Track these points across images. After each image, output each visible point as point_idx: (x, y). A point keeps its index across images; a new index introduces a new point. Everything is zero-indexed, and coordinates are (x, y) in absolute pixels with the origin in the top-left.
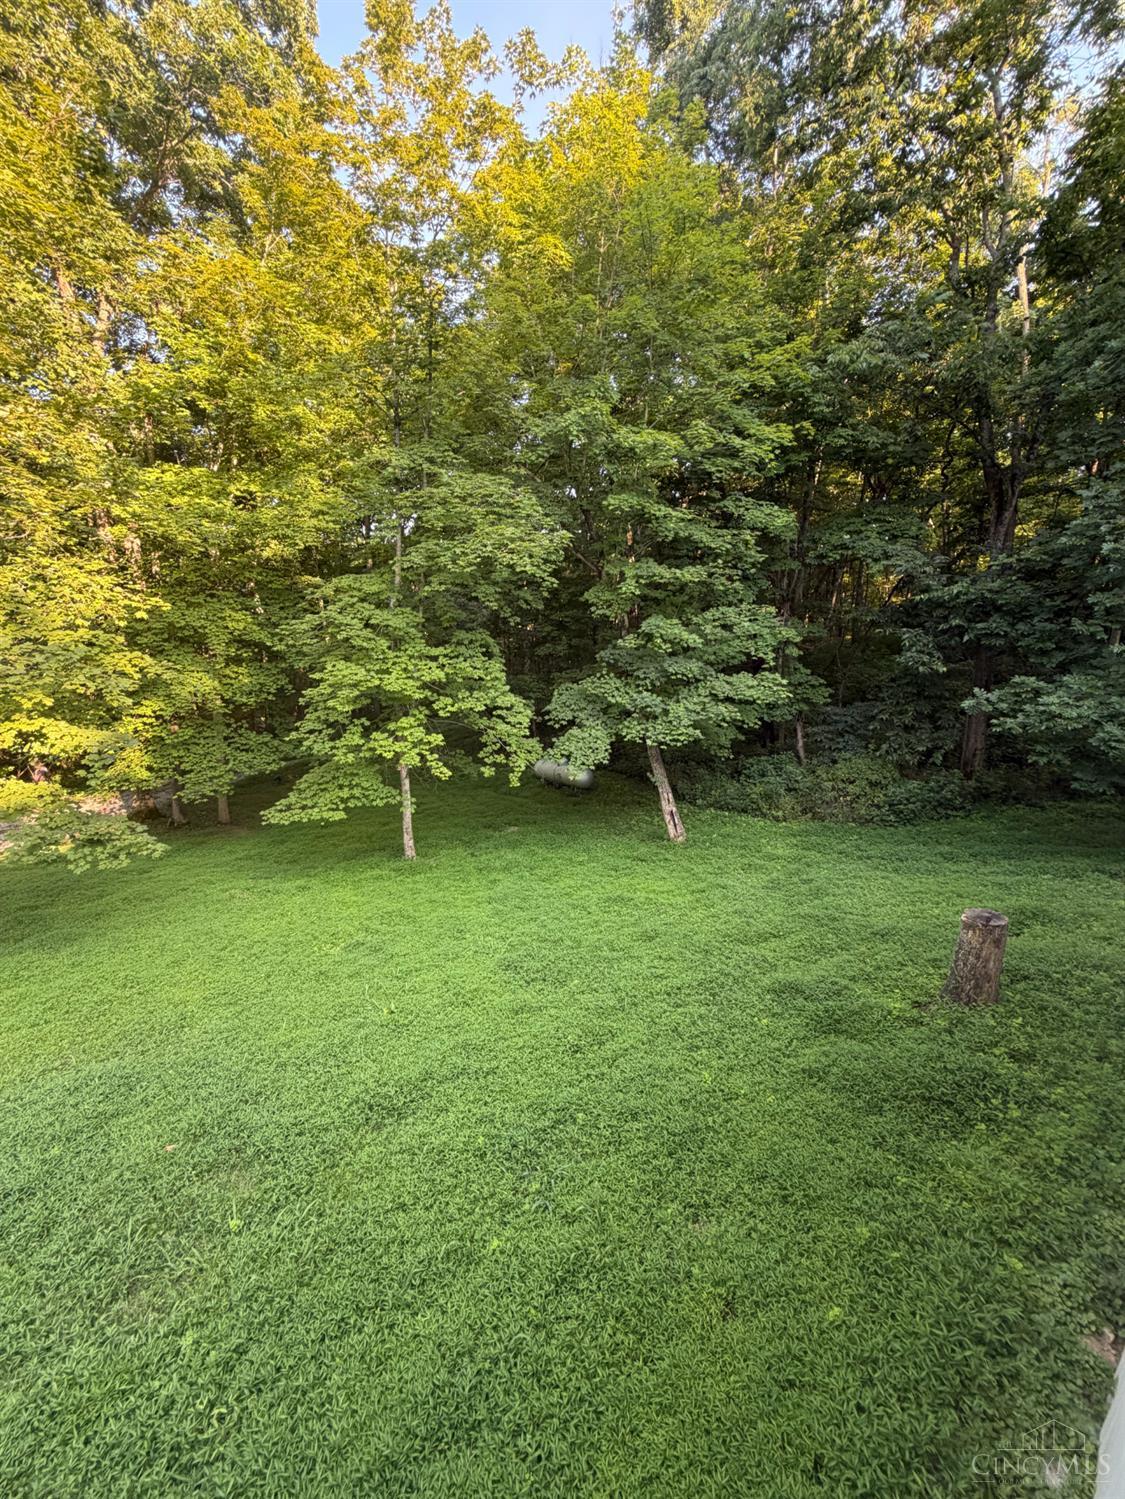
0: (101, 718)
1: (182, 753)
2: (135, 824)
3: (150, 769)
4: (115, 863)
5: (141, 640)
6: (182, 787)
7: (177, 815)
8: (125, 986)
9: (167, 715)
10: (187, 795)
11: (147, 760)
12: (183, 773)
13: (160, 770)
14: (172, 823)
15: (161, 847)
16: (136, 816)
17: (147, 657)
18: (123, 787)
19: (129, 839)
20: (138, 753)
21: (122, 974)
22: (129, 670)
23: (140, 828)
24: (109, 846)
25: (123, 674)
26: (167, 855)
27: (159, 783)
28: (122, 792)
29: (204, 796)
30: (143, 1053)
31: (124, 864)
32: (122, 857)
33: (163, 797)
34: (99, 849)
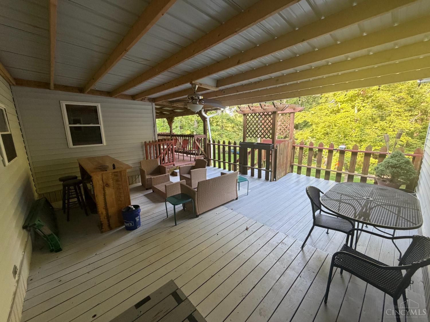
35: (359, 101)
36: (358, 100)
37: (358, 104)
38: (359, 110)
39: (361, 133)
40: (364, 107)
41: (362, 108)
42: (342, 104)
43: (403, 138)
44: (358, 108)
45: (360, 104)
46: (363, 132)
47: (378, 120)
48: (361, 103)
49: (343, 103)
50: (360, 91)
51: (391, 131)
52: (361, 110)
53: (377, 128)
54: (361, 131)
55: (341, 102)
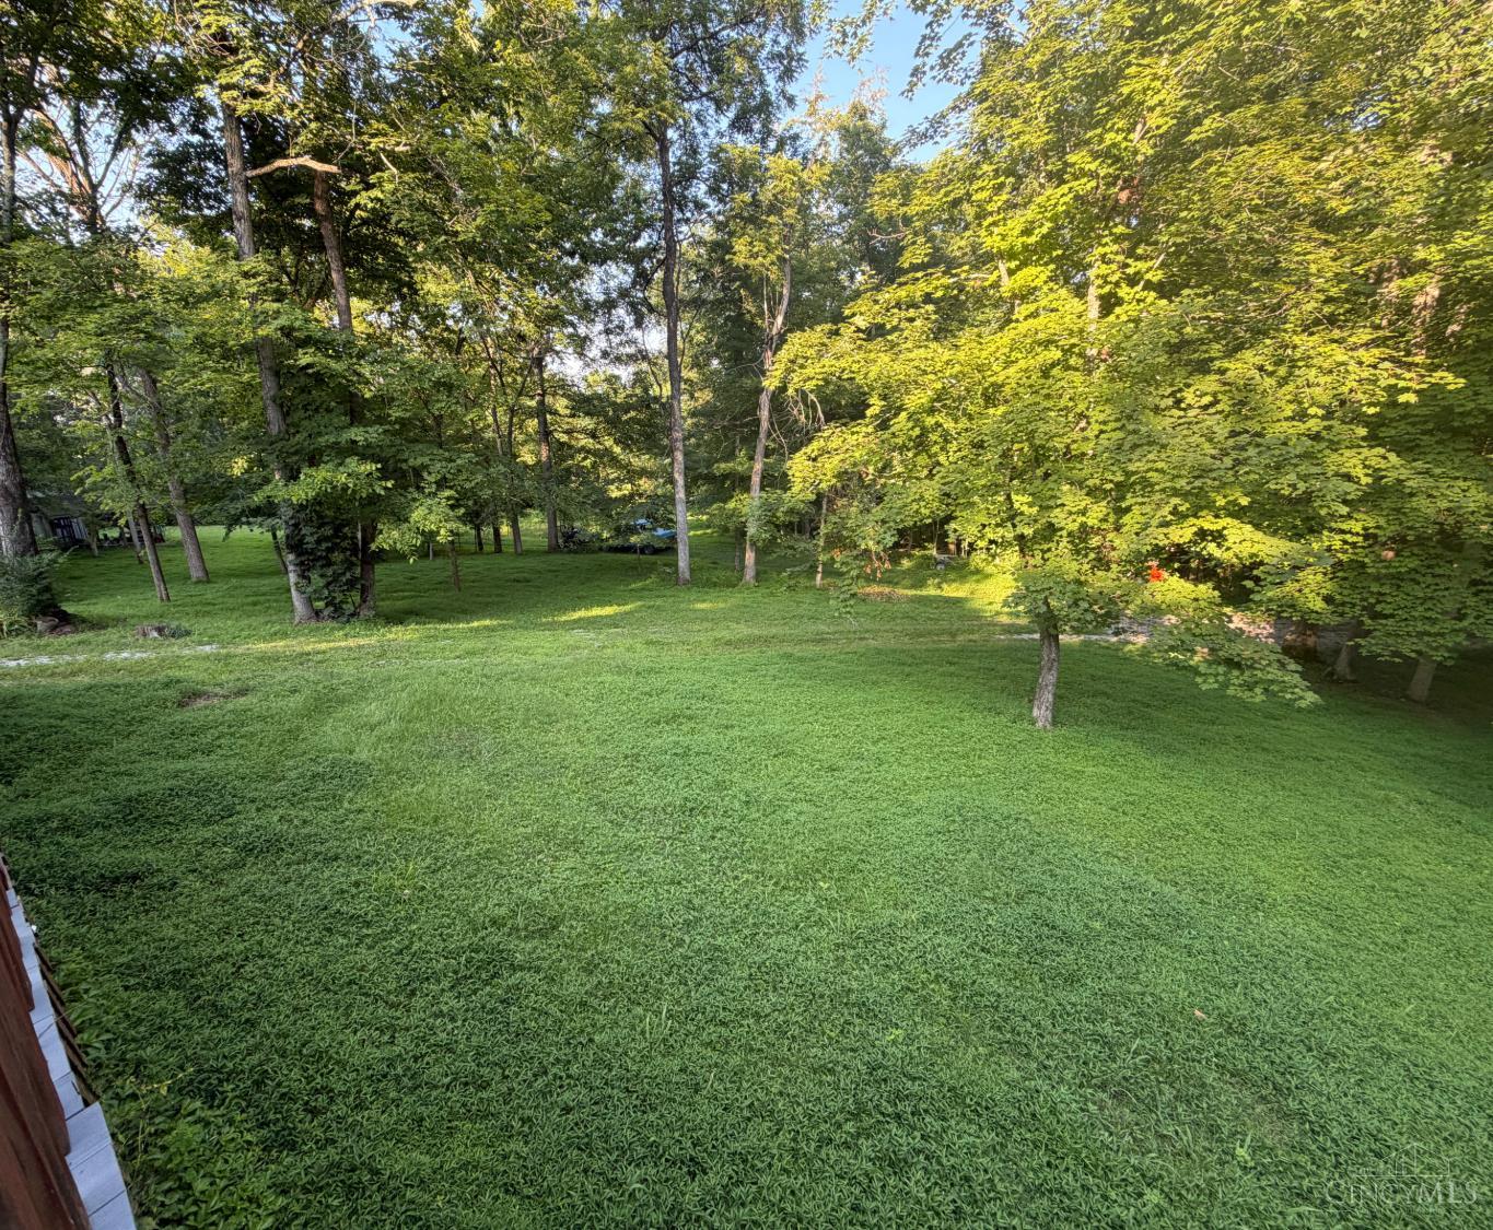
0: (1295, 527)
1: (1385, 589)
2: (1287, 660)
3: (1328, 599)
4: (1248, 694)
5: (1383, 432)
6: (1368, 633)
7: (1342, 666)
8: (1207, 825)
9: (1383, 536)
10: (1367, 646)
11: (1329, 588)
12: (1375, 616)
13: (1343, 604)
14: (1331, 674)
15: (1311, 698)
16: (1288, 650)
17: (1393, 457)
18: (1282, 614)
19: (1274, 673)
20: (1320, 577)
21: (1208, 812)
22: (1359, 472)
23: (1293, 666)
24: (1247, 673)
25: (1348, 477)
26: (1313, 710)
27: (1336, 620)
28: (1280, 618)
29: (1396, 654)
30: (1202, 902)
31: (1257, 700)
32: (1258, 690)
33: (1330, 640)
34: (1236, 673)
35: (1107, 249)
36: (1104, 241)
37: (1104, 269)
38: (1109, 303)
39: (1120, 434)
40: (1138, 283)
41: (1124, 291)
42: (1019, 268)
43: (1354, 461)
44: (1107, 289)
45: (1114, 267)
46: (1135, 432)
47: (1213, 354)
48: (1121, 258)
49: (1024, 264)
50: (1114, 184)
51: (1282, 416)
52: (1120, 302)
53: (1212, 404)
54: (1118, 425)
55: (1011, 255)
